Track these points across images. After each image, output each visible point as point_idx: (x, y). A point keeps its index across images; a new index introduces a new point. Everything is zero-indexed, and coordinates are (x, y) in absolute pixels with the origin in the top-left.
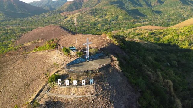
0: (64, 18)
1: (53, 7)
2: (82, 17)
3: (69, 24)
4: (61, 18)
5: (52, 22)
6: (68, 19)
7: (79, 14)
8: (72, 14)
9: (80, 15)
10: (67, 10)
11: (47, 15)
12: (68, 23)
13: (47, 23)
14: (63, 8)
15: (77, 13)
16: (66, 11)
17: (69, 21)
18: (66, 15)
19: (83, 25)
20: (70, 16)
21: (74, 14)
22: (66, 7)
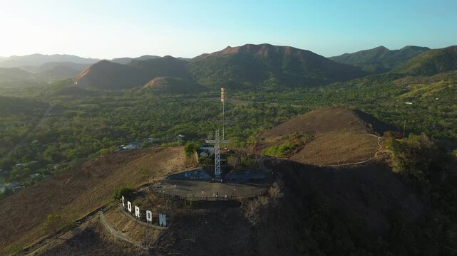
0: (398, 91)
1: (386, 66)
2: (454, 90)
3: (408, 107)
4: (391, 91)
5: (365, 100)
6: (409, 94)
7: (448, 84)
8: (427, 82)
9: (450, 86)
10: (417, 73)
11: (361, 84)
12: (405, 104)
13: (351, 100)
14: (409, 66)
15: (442, 81)
16: (412, 75)
17: (410, 99)
18: (407, 85)
19: (449, 113)
20: (418, 88)
21: (432, 82)
22: (417, 65)
